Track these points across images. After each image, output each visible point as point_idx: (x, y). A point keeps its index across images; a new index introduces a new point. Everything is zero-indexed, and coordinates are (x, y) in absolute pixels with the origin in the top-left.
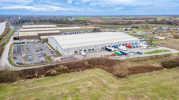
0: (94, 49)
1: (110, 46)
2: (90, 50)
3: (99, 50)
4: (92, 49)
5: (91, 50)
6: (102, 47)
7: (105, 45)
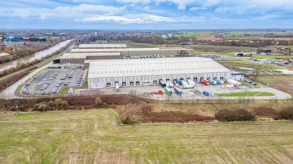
0: (139, 82)
1: (169, 80)
2: (133, 82)
3: (148, 84)
4: (137, 82)
5: (135, 83)
6: (153, 79)
7: (160, 77)
